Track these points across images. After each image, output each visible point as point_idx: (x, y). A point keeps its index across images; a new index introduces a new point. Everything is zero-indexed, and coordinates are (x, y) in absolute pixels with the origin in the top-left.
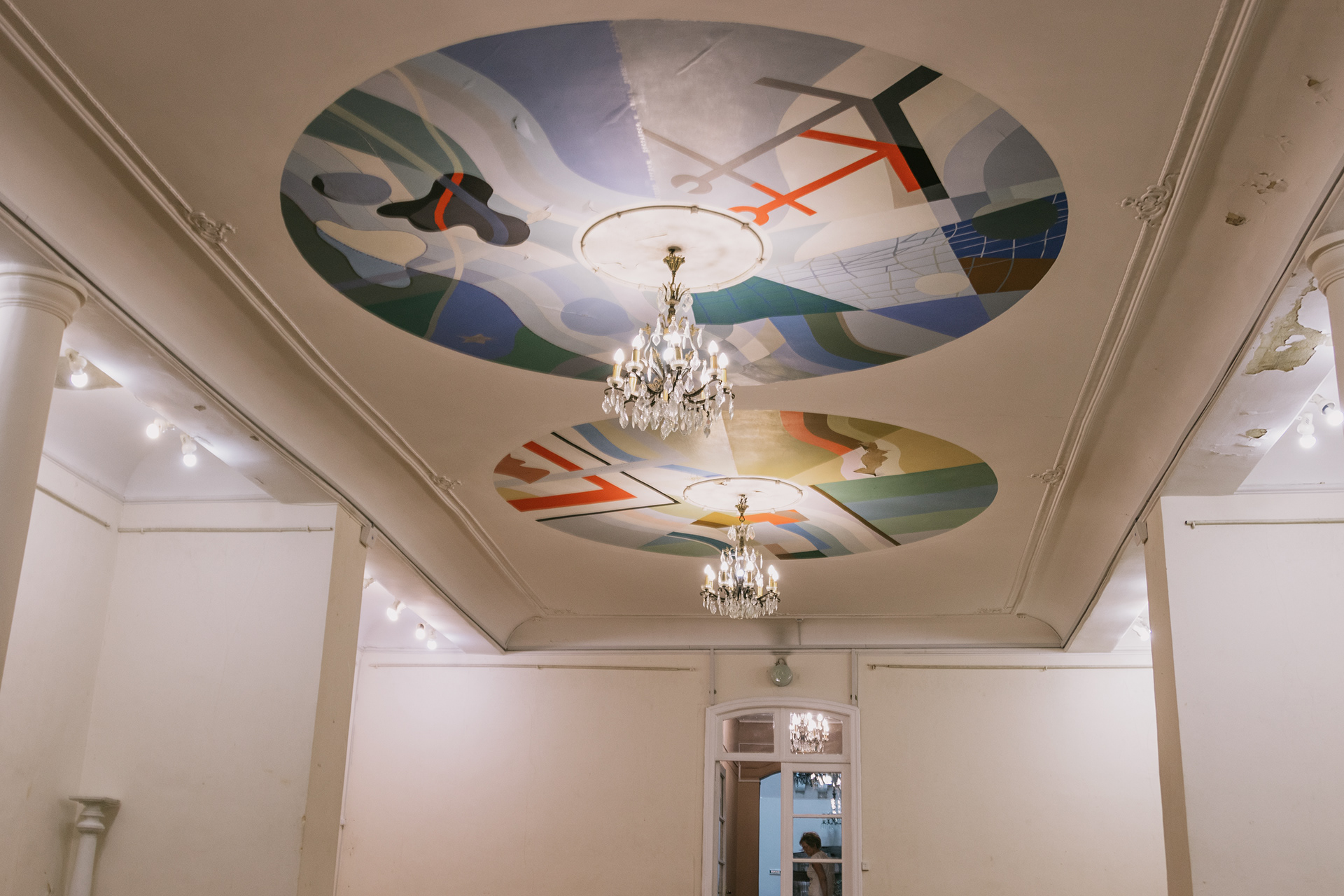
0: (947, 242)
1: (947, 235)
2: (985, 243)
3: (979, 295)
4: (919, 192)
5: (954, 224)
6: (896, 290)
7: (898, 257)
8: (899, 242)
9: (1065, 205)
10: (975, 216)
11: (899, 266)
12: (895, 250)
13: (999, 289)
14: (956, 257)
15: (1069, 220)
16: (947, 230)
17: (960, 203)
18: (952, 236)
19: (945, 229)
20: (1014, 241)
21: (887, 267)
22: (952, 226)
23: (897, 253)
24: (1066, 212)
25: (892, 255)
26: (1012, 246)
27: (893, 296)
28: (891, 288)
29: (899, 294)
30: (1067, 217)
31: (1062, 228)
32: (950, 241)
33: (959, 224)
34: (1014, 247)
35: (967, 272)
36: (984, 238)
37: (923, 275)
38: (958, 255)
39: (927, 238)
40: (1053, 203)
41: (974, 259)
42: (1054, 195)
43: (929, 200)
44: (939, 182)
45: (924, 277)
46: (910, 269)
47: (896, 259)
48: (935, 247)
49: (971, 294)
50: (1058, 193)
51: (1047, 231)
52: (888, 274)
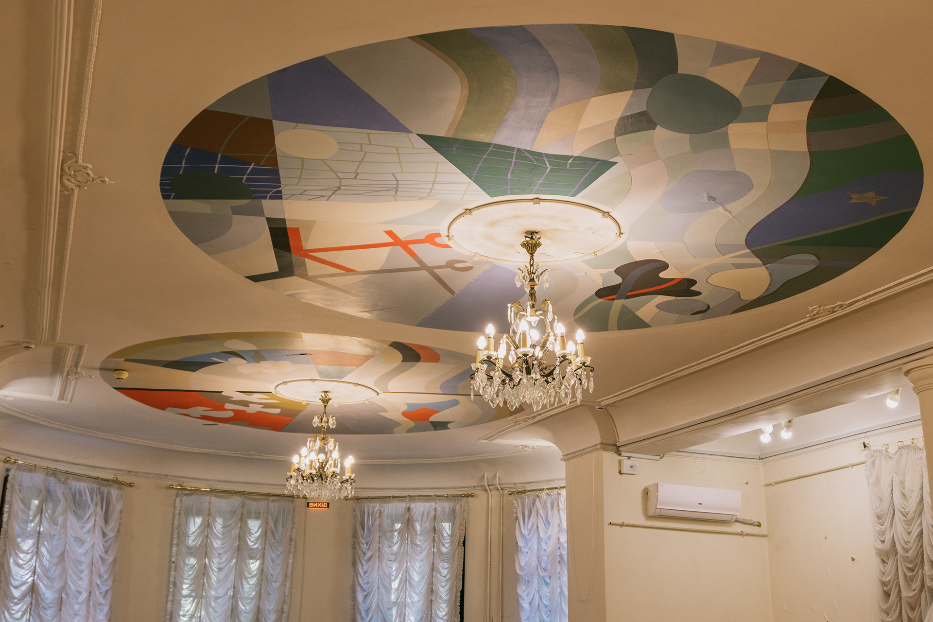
0: (282, 186)
1: (280, 192)
2: (245, 177)
3: (270, 118)
4: (289, 225)
5: (269, 199)
6: (361, 151)
7: (338, 185)
8: (327, 198)
9: (162, 190)
10: (248, 201)
11: (340, 175)
12: (336, 191)
13: (246, 119)
14: (280, 170)
15: (159, 178)
16: (278, 196)
17: (260, 212)
18: (275, 190)
19: (280, 198)
20: (216, 172)
21: (355, 178)
22: (271, 198)
23: (336, 189)
24: (161, 184)
25: (342, 188)
26: (219, 167)
27: (371, 144)
28: (365, 155)
29: (361, 145)
30: (161, 180)
31: (165, 172)
32: (280, 186)
33: (265, 198)
34: (217, 166)
35: (275, 152)
36: (246, 181)
37: (322, 160)
38: (276, 172)
39: (300, 194)
40: (174, 194)
41: (262, 164)
42: (173, 199)
43: (284, 220)
44: (270, 228)
45: (321, 158)
46: (333, 170)
47: (340, 182)
48: (297, 184)
49: (278, 121)
50: (169, 200)
51: (181, 173)
52: (358, 172)
